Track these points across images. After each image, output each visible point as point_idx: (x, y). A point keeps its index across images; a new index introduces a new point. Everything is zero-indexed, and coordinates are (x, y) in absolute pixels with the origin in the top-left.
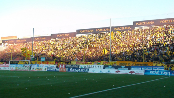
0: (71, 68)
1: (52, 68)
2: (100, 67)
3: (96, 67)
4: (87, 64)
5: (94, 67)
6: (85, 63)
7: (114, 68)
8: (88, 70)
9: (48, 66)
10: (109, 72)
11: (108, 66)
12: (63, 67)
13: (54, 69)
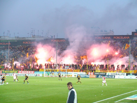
0: (99, 75)
1: (82, 75)
2: (123, 74)
3: (120, 74)
4: (111, 72)
5: (118, 74)
6: (109, 72)
7: (134, 75)
8: (115, 77)
9: (77, 74)
10: (131, 78)
11: (129, 74)
12: (92, 74)
13: (84, 76)
